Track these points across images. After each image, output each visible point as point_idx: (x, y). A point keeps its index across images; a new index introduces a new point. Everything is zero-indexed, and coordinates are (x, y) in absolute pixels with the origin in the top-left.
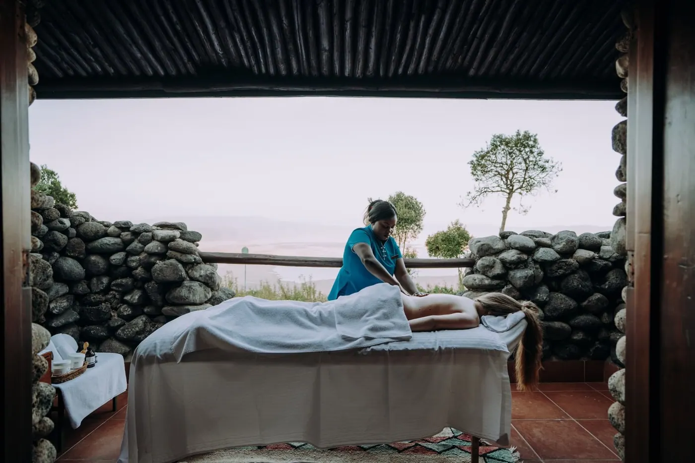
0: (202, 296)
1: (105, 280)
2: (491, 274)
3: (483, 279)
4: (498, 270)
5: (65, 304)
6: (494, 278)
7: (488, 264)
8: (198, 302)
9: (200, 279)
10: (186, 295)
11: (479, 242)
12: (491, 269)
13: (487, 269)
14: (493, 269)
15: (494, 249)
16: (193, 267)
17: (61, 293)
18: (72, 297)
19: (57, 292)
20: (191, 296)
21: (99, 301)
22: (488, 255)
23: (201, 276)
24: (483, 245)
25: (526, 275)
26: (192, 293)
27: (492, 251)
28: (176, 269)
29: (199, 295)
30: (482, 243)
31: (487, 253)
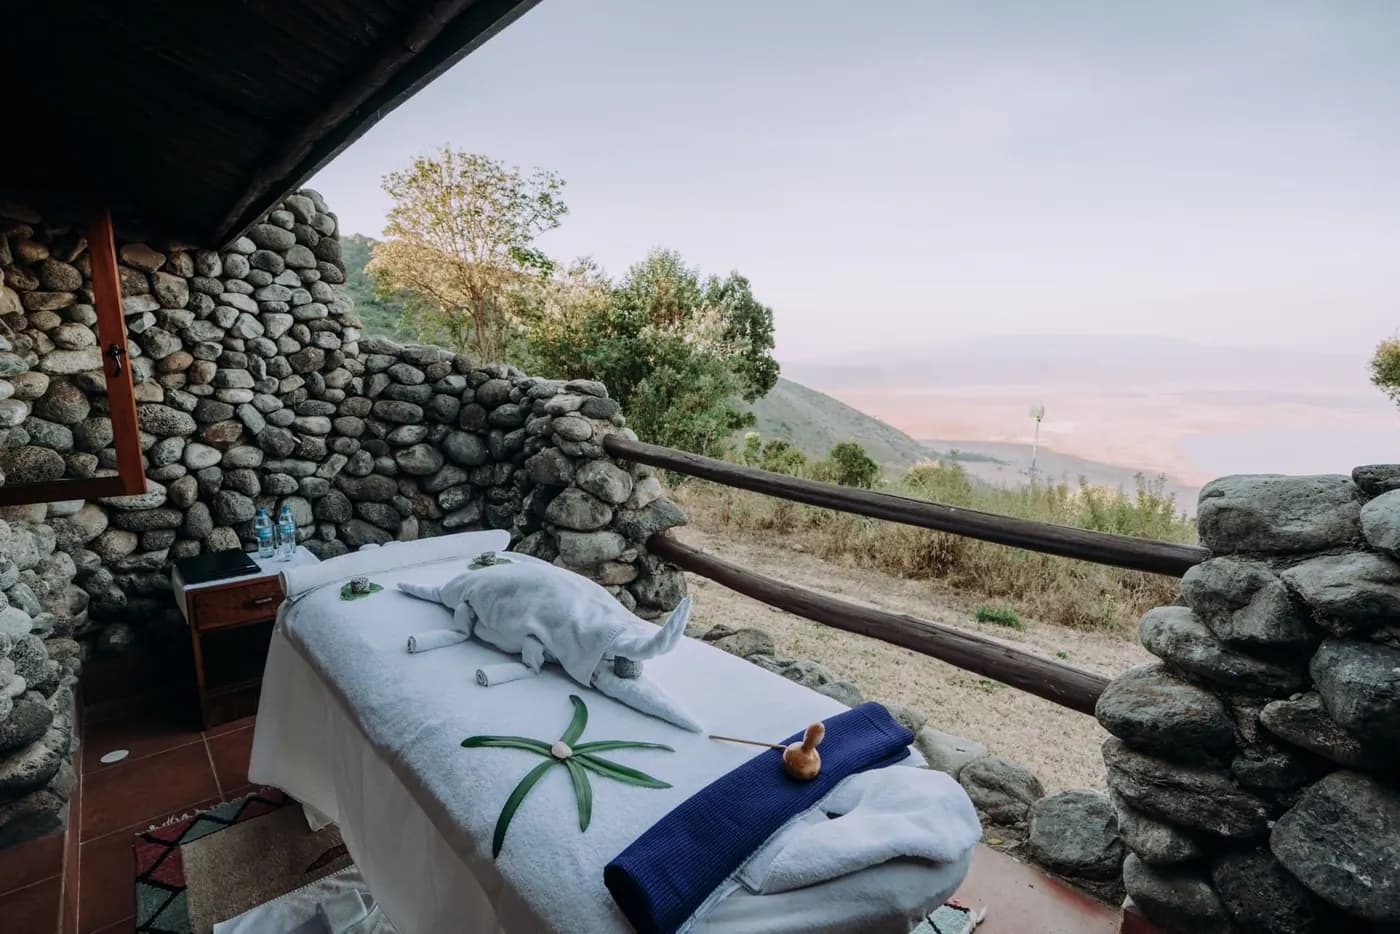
0: (587, 517)
1: (506, 469)
2: (1227, 628)
3: (1188, 638)
4: (1255, 622)
5: (459, 496)
6: (1238, 646)
7: (1220, 587)
8: (577, 526)
9: (585, 487)
10: (555, 513)
11: (1221, 494)
12: (1232, 611)
13: (1215, 606)
14: (1238, 613)
15: (1273, 536)
16: (585, 464)
17: (451, 482)
18: (468, 487)
19: (445, 480)
20: (564, 515)
21: (500, 499)
22: (1242, 553)
23: (587, 482)
24: (1221, 510)
25: (1384, 685)
26: (565, 510)
27: (1264, 543)
28: (552, 467)
29: (581, 515)
30: (1222, 502)
31: (1240, 545)
